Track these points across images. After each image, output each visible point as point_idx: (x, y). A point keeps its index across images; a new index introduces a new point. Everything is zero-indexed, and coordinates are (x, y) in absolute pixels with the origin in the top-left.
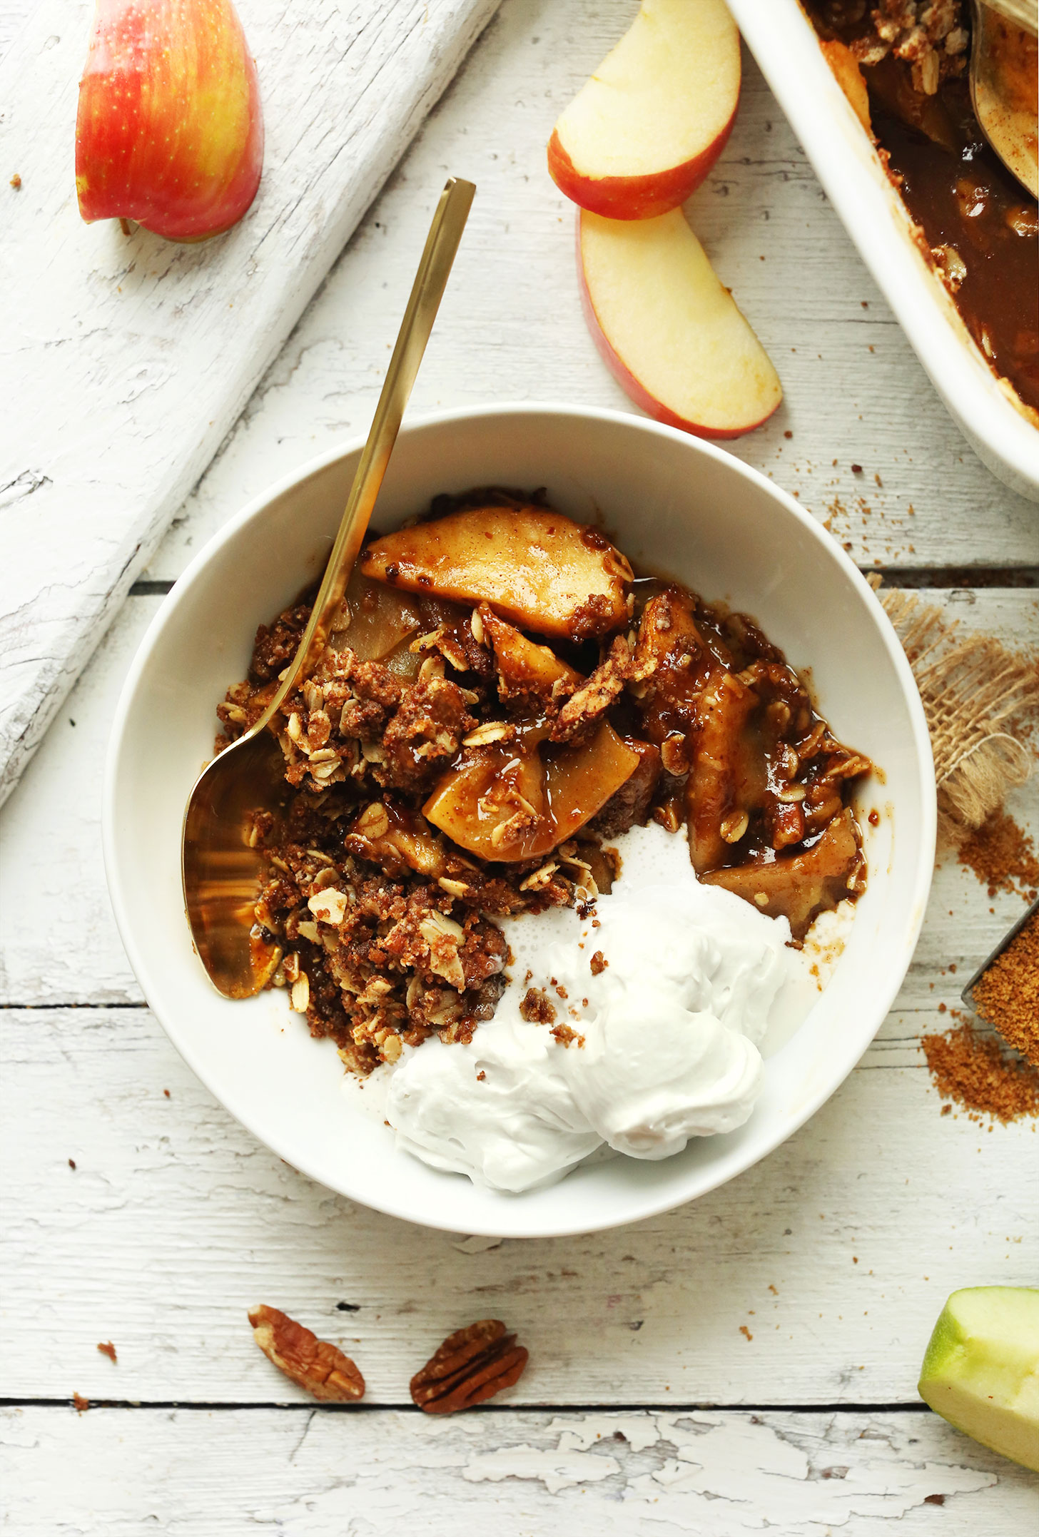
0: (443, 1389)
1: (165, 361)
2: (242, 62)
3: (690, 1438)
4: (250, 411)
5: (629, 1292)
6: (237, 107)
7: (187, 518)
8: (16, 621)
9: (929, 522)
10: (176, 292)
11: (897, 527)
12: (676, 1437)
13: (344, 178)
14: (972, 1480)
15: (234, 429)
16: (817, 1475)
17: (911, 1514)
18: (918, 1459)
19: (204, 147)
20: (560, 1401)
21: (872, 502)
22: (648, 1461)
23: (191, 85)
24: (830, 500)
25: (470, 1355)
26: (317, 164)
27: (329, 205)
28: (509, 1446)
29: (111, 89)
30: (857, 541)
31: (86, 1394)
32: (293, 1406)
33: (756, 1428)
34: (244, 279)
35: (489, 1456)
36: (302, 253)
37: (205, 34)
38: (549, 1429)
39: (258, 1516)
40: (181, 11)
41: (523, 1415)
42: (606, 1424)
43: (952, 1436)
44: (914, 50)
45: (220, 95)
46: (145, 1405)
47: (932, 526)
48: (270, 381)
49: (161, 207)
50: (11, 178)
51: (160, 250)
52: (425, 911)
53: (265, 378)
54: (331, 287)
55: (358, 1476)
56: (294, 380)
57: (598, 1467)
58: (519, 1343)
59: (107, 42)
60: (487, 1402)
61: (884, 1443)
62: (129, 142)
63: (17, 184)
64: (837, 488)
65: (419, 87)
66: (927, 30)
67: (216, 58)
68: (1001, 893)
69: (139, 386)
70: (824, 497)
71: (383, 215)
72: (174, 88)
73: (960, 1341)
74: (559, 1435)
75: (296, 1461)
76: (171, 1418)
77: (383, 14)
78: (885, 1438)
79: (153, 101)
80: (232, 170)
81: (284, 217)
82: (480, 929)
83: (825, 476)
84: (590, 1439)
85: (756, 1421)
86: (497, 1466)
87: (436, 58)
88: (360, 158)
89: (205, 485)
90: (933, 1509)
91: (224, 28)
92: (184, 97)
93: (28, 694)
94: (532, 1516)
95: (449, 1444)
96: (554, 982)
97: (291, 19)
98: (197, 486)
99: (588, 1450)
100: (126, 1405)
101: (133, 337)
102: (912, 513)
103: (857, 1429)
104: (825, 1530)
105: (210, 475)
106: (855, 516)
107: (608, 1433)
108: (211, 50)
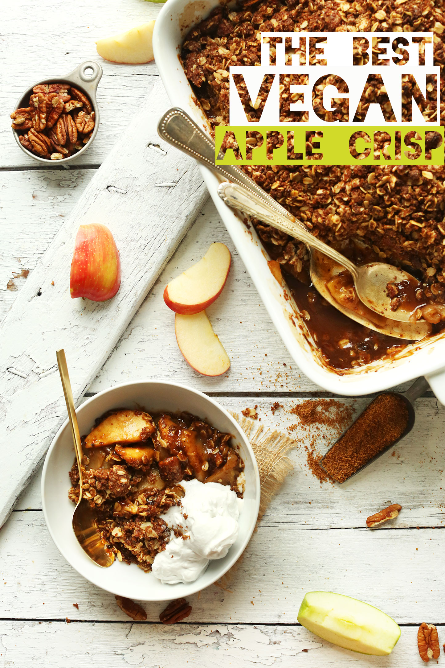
0: (168, 617)
1: (94, 335)
2: (115, 254)
3: (237, 632)
4: (117, 346)
5: (221, 591)
6: (114, 268)
7: (100, 376)
8: (53, 406)
9: (305, 380)
10: (97, 316)
11: (296, 381)
12: (233, 632)
13: (143, 285)
14: (315, 645)
15: (113, 351)
16: (272, 643)
17: (298, 655)
18: (300, 639)
19: (105, 280)
20: (201, 621)
21: (289, 374)
22: (225, 638)
23: (101, 263)
24: (277, 373)
25: (176, 608)
26: (136, 281)
27: (139, 292)
28: (187, 634)
29: (79, 265)
30: (285, 385)
31: (70, 618)
32: (127, 622)
33: (255, 629)
34: (116, 312)
35: (181, 636)
36: (131, 306)
37: (105, 248)
38: (198, 629)
39: (117, 653)
40: (98, 242)
41: (191, 625)
42: (213, 628)
43: (310, 633)
44: (294, 262)
45: (109, 265)
46: (86, 621)
47: (306, 381)
48: (123, 337)
49: (93, 294)
50: (51, 283)
51: (93, 304)
52: (140, 523)
53: (122, 337)
54: (140, 312)
55: (145, 642)
56: (129, 337)
57: (211, 640)
58: (189, 605)
59: (78, 252)
60: (181, 621)
61: (291, 634)
62: (85, 279)
63: (53, 284)
64: (279, 370)
65: (164, 259)
66: (298, 256)
67: (108, 255)
68: (324, 482)
69: (87, 341)
70: (276, 372)
71: (154, 291)
72: (97, 264)
73: (307, 606)
74: (201, 631)
75: (127, 637)
76: (93, 625)
77: (154, 238)
78: (291, 633)
79: (91, 268)
80: (112, 285)
81: (127, 295)
82: (155, 521)
83: (276, 366)
84: (209, 632)
85: (255, 628)
86: (184, 639)
87: (169, 251)
88: (148, 279)
89: (105, 366)
90: (304, 653)
91: (110, 246)
92: (99, 267)
93: (56, 426)
94: (193, 653)
95: (170, 633)
96: (178, 525)
97: (129, 239)
98: (103, 367)
99: (209, 635)
100: (81, 621)
101: (85, 328)
102: (300, 376)
103: (283, 630)
104: (274, 659)
105: (106, 364)
106: (284, 377)
107: (214, 630)
108: (106, 253)
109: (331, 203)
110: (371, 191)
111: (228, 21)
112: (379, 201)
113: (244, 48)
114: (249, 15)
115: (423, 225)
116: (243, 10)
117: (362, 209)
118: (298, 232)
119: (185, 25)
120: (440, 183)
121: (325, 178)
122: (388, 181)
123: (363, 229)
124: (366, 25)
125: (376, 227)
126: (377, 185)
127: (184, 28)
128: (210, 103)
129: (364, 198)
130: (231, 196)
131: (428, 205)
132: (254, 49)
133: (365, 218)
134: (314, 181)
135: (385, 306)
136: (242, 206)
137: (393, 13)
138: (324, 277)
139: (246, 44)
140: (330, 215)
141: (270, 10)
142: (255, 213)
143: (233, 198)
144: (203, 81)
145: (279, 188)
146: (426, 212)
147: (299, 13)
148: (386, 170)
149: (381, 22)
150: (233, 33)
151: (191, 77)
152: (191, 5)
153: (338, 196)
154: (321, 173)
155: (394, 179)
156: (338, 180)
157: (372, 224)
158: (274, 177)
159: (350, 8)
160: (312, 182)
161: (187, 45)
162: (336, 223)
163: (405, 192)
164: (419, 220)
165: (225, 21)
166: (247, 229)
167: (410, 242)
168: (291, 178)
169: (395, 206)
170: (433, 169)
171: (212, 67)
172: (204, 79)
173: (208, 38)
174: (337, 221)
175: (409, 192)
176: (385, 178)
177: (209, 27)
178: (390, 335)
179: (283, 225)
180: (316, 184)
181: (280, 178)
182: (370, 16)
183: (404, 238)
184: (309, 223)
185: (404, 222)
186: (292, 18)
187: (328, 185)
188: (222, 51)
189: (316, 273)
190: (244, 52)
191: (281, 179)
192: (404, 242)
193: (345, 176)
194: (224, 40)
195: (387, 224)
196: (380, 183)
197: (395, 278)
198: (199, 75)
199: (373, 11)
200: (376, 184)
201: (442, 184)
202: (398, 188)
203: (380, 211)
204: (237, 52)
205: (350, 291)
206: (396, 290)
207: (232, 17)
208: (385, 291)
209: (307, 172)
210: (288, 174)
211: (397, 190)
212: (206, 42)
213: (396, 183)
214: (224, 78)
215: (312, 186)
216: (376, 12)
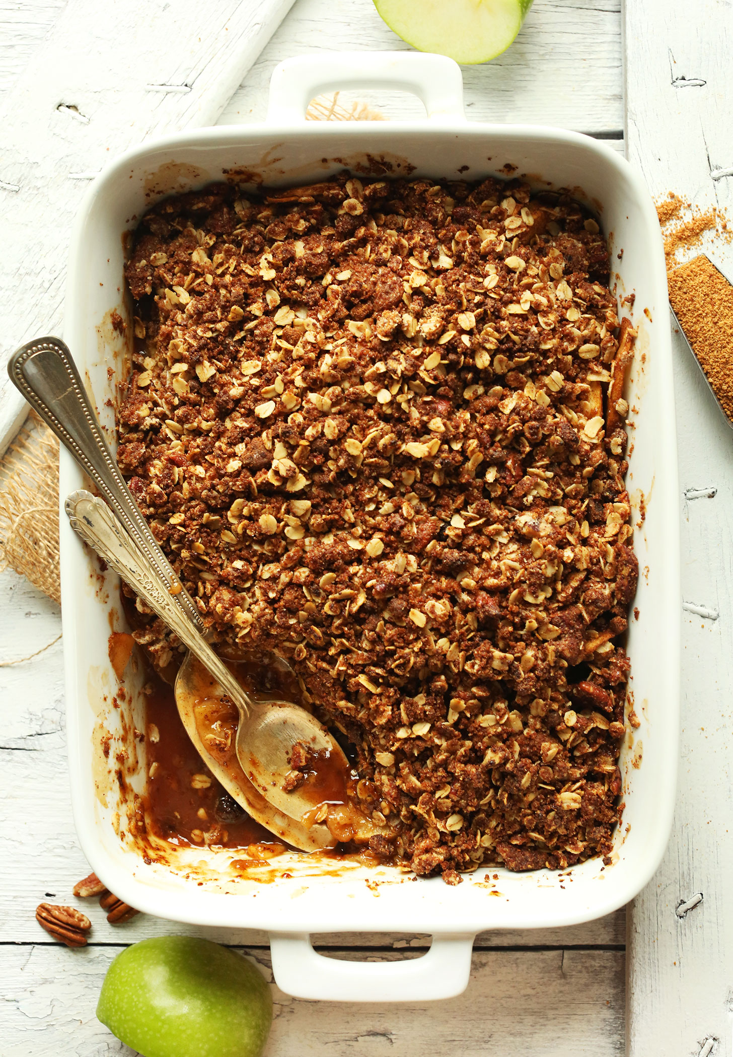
44: (157, 651)
66: (169, 642)
109: (248, 590)
110: (319, 600)
111: (229, 213)
112: (324, 622)
113: (231, 270)
114: (267, 218)
115: (379, 690)
116: (264, 204)
117: (292, 621)
118: (173, 616)
119: (156, 190)
120: (432, 638)
121: (256, 547)
122: (352, 599)
123: (284, 651)
124: (434, 329)
125: (305, 658)
126: (330, 597)
127: (152, 194)
128: (147, 329)
129: (303, 605)
130: (84, 517)
131: (397, 662)
132: (245, 280)
133: (292, 637)
134: (239, 542)
135: (277, 778)
136: (96, 540)
137: (489, 328)
138: (198, 690)
139: (238, 265)
140: (238, 607)
141: (302, 225)
142: (113, 558)
143: (86, 522)
144: (146, 294)
145: (179, 528)
146: (391, 672)
147: (344, 253)
148: (356, 579)
149: (462, 331)
150: (229, 234)
151: (131, 277)
152: (174, 165)
153: (262, 584)
154: (250, 537)
155: (362, 599)
156: (276, 558)
157: (301, 651)
158: (182, 505)
159: (426, 285)
160: (235, 543)
161: (151, 220)
162: (242, 625)
163: (370, 627)
164: (374, 680)
165: (225, 210)
166: (98, 571)
167: (350, 705)
168: (204, 520)
169: (344, 641)
170: (433, 612)
171: (168, 277)
172: (148, 289)
173: (189, 223)
174: (244, 623)
175: (377, 630)
176: (347, 591)
177: (195, 207)
178: (264, 824)
179: (151, 595)
180: (239, 547)
181: (189, 510)
182: (451, 312)
183: (342, 694)
184: (202, 603)
185: (350, 672)
186: (329, 255)
187: (255, 559)
188: (198, 256)
189: (188, 680)
190: (228, 278)
191: (188, 514)
192: (341, 699)
193: (289, 557)
194: (210, 239)
195: (324, 660)
196: (337, 595)
197: (314, 739)
198: (144, 280)
199: (461, 309)
200: (331, 593)
201: (436, 641)
202: (362, 616)
203: (320, 638)
204: (219, 271)
205: (226, 734)
206: (304, 761)
207: (240, 209)
208: (287, 753)
209: (231, 524)
210: (202, 512)
211: (359, 618)
212: (181, 229)
213: (362, 607)
214: (181, 303)
215: (232, 549)
216: (463, 312)
